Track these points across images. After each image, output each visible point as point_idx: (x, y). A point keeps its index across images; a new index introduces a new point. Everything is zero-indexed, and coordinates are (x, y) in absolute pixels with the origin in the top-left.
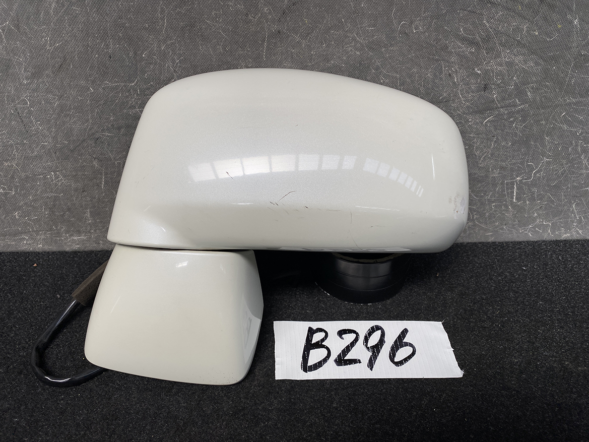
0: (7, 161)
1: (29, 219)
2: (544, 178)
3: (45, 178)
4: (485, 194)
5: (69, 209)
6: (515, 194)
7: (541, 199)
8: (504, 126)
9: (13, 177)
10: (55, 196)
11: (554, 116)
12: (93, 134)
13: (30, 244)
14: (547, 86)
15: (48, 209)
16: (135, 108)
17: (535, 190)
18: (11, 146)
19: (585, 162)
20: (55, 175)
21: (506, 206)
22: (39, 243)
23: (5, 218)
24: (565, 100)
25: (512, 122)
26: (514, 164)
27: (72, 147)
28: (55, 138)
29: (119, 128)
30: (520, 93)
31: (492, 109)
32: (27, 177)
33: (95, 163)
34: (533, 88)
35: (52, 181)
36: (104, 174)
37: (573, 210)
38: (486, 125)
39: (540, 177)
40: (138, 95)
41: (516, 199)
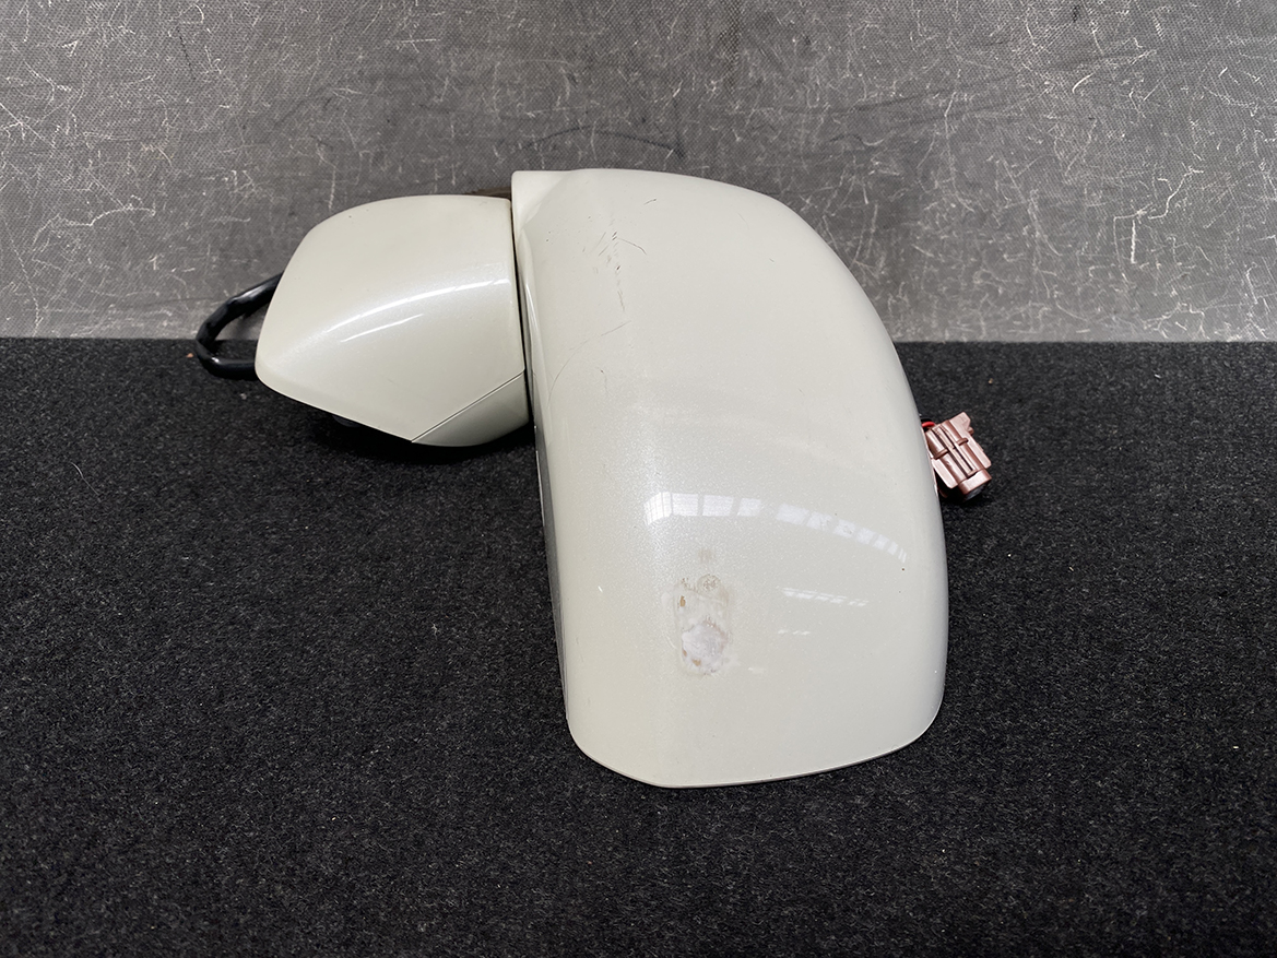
0: (148, 141)
1: (179, 274)
2: (1188, 212)
3: (219, 181)
4: (1075, 245)
5: (259, 253)
6: (1133, 247)
7: (1183, 259)
8: (1112, 96)
9: (156, 178)
10: (234, 223)
11: (1206, 76)
12: (321, 89)
13: (174, 328)
14: (1190, 11)
15: (218, 252)
16: (407, 37)
17: (1172, 238)
18: (160, 109)
19: (1267, 177)
20: (240, 174)
21: (1117, 273)
22: (193, 325)
23: (130, 269)
24: (1226, 41)
25: (1127, 88)
26: (1132, 179)
27: (277, 117)
28: (246, 95)
29: (373, 80)
30: (1141, 25)
31: (1087, 60)
32: (184, 178)
33: (321, 154)
34: (1165, 16)
35: (232, 188)
36: (334, 177)
37: (1246, 284)
38: (1077, 94)
39: (1181, 211)
40: (414, 8)
41: (1136, 258)
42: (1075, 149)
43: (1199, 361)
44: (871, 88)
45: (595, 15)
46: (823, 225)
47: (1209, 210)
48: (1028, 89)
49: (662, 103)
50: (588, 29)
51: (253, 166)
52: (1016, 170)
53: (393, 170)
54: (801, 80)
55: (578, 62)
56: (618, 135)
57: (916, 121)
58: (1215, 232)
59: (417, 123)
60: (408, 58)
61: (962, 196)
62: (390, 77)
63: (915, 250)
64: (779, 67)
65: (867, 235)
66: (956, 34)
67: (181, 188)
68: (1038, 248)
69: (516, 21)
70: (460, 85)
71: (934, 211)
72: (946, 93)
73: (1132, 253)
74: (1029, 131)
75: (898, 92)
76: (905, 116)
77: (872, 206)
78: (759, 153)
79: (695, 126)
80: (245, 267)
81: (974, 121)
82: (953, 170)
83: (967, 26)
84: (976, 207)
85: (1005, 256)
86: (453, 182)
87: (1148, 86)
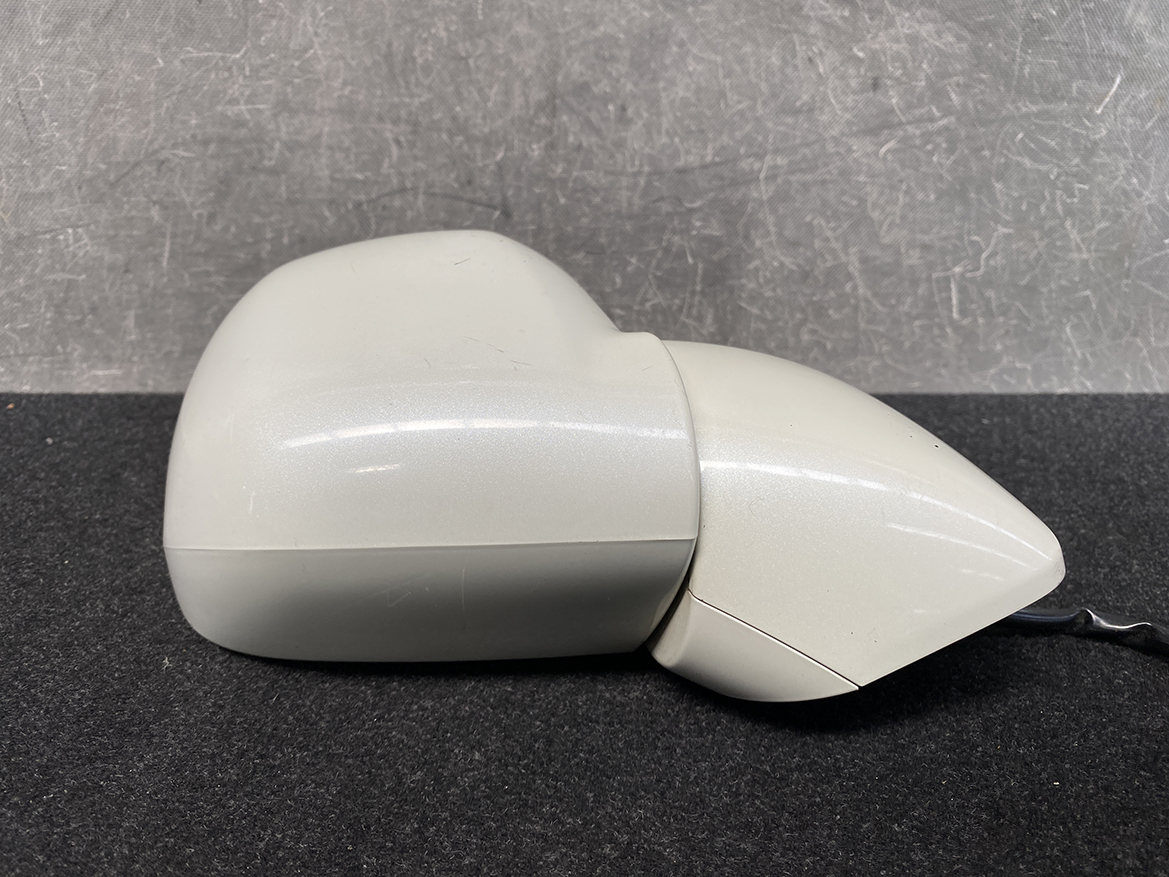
42: (888, 209)
43: (1027, 408)
44: (688, 152)
45: (418, 84)
46: (650, 284)
47: (1023, 267)
48: (838, 153)
49: (486, 166)
50: (412, 96)
51: (88, 225)
52: (834, 229)
53: (226, 229)
54: (620, 144)
55: (403, 127)
56: (445, 196)
57: (734, 183)
58: (1031, 289)
59: (249, 185)
60: (240, 123)
62: (223, 140)
64: (598, 132)
66: (765, 103)
67: (17, 245)
68: (863, 305)
69: (342, 89)
70: (290, 149)
71: (757, 269)
72: (760, 157)
74: (844, 192)
75: (715, 155)
76: (722, 178)
77: (696, 264)
78: (584, 215)
79: (519, 189)
80: (80, 323)
81: (789, 183)
82: (773, 229)
83: (774, 96)
84: (798, 265)
87: (951, 150)
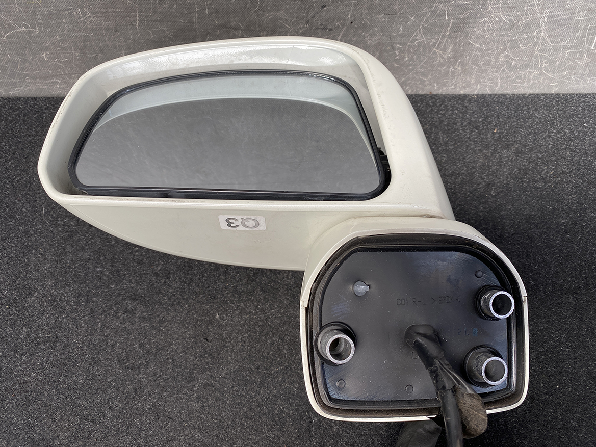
61: (503, 14)
63: (469, 43)
65: (444, 36)
73: (594, 44)
85: (521, 46)
86: (207, 12)
